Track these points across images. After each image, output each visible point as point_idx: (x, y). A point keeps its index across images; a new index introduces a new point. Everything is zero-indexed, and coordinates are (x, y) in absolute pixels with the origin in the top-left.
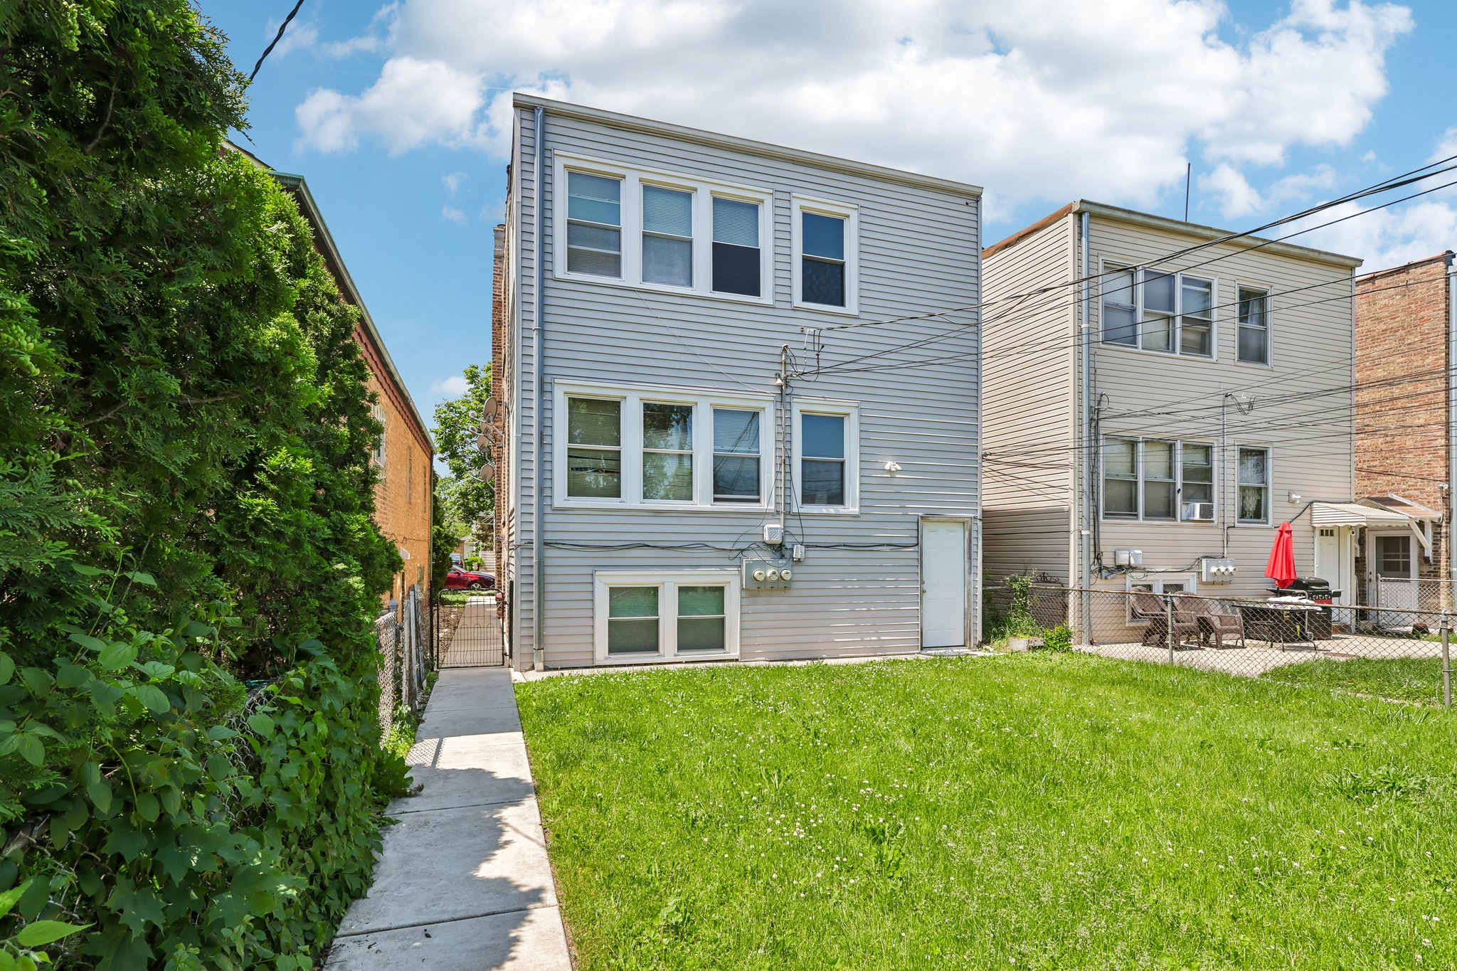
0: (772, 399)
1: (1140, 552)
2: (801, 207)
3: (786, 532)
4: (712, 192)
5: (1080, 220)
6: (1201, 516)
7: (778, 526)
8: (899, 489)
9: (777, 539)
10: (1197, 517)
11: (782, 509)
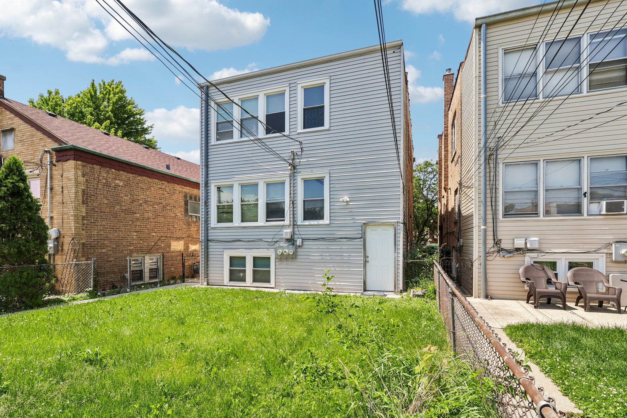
0: (288, 175)
1: (537, 239)
2: (302, 87)
3: (293, 233)
4: (265, 94)
5: (480, 31)
6: (607, 211)
7: (289, 231)
8: (350, 210)
9: (289, 237)
10: (604, 212)
11: (292, 223)
